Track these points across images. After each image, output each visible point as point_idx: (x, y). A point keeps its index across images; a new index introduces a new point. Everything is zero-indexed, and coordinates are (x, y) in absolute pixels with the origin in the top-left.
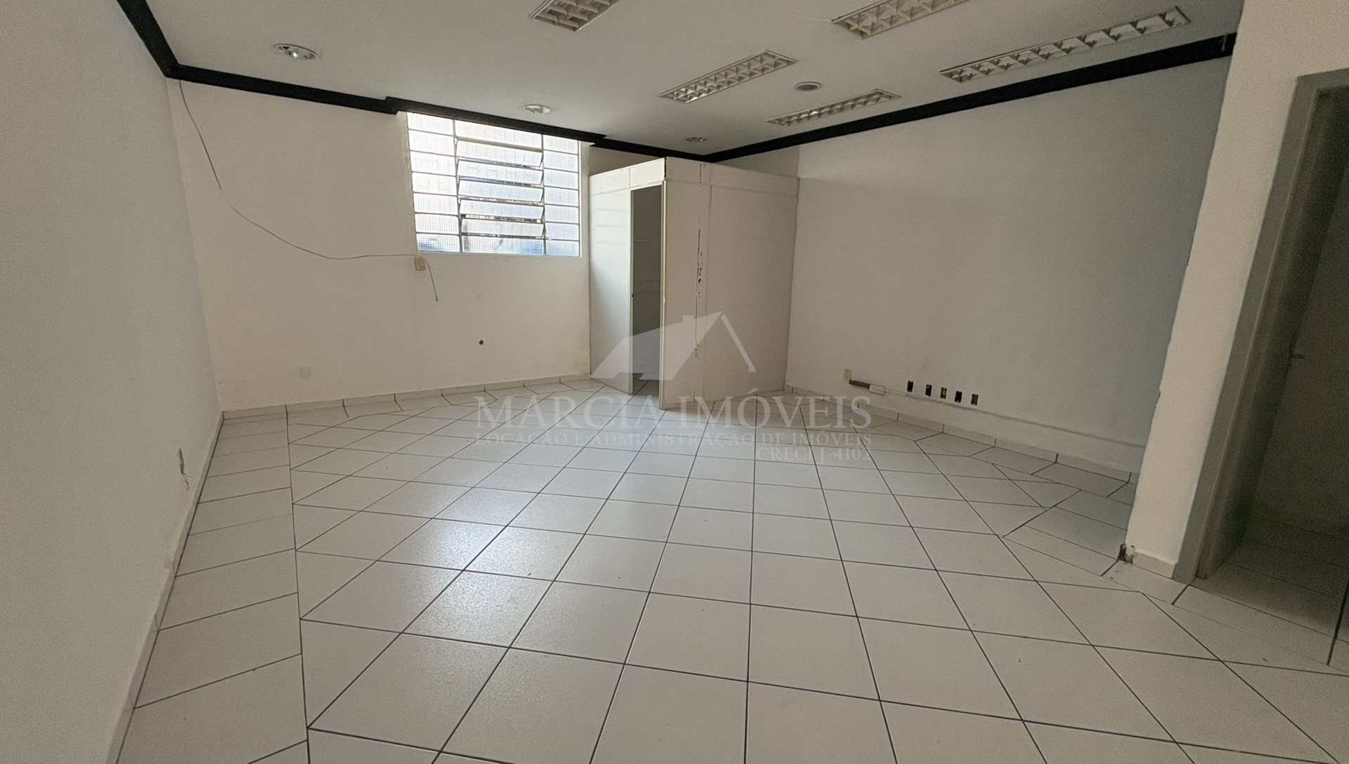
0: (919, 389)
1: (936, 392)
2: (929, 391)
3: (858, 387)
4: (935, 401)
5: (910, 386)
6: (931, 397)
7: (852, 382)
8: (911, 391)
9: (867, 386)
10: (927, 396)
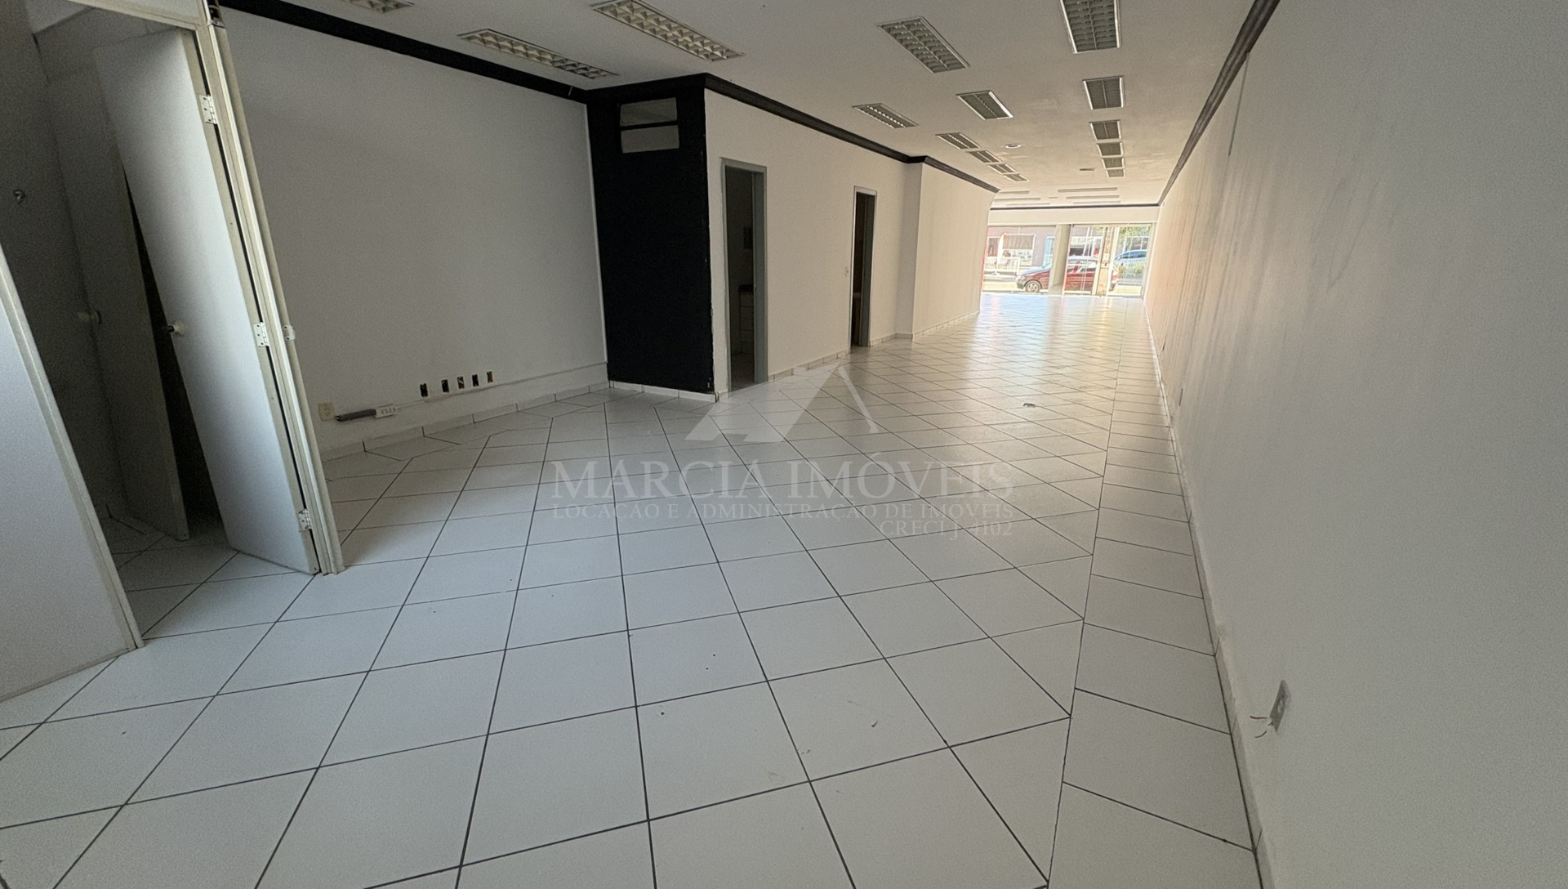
0: (435, 388)
1: (453, 385)
2: (445, 387)
3: (359, 419)
4: (456, 395)
5: (424, 391)
6: (451, 392)
7: (340, 419)
8: (427, 395)
9: (371, 413)
10: (446, 393)
